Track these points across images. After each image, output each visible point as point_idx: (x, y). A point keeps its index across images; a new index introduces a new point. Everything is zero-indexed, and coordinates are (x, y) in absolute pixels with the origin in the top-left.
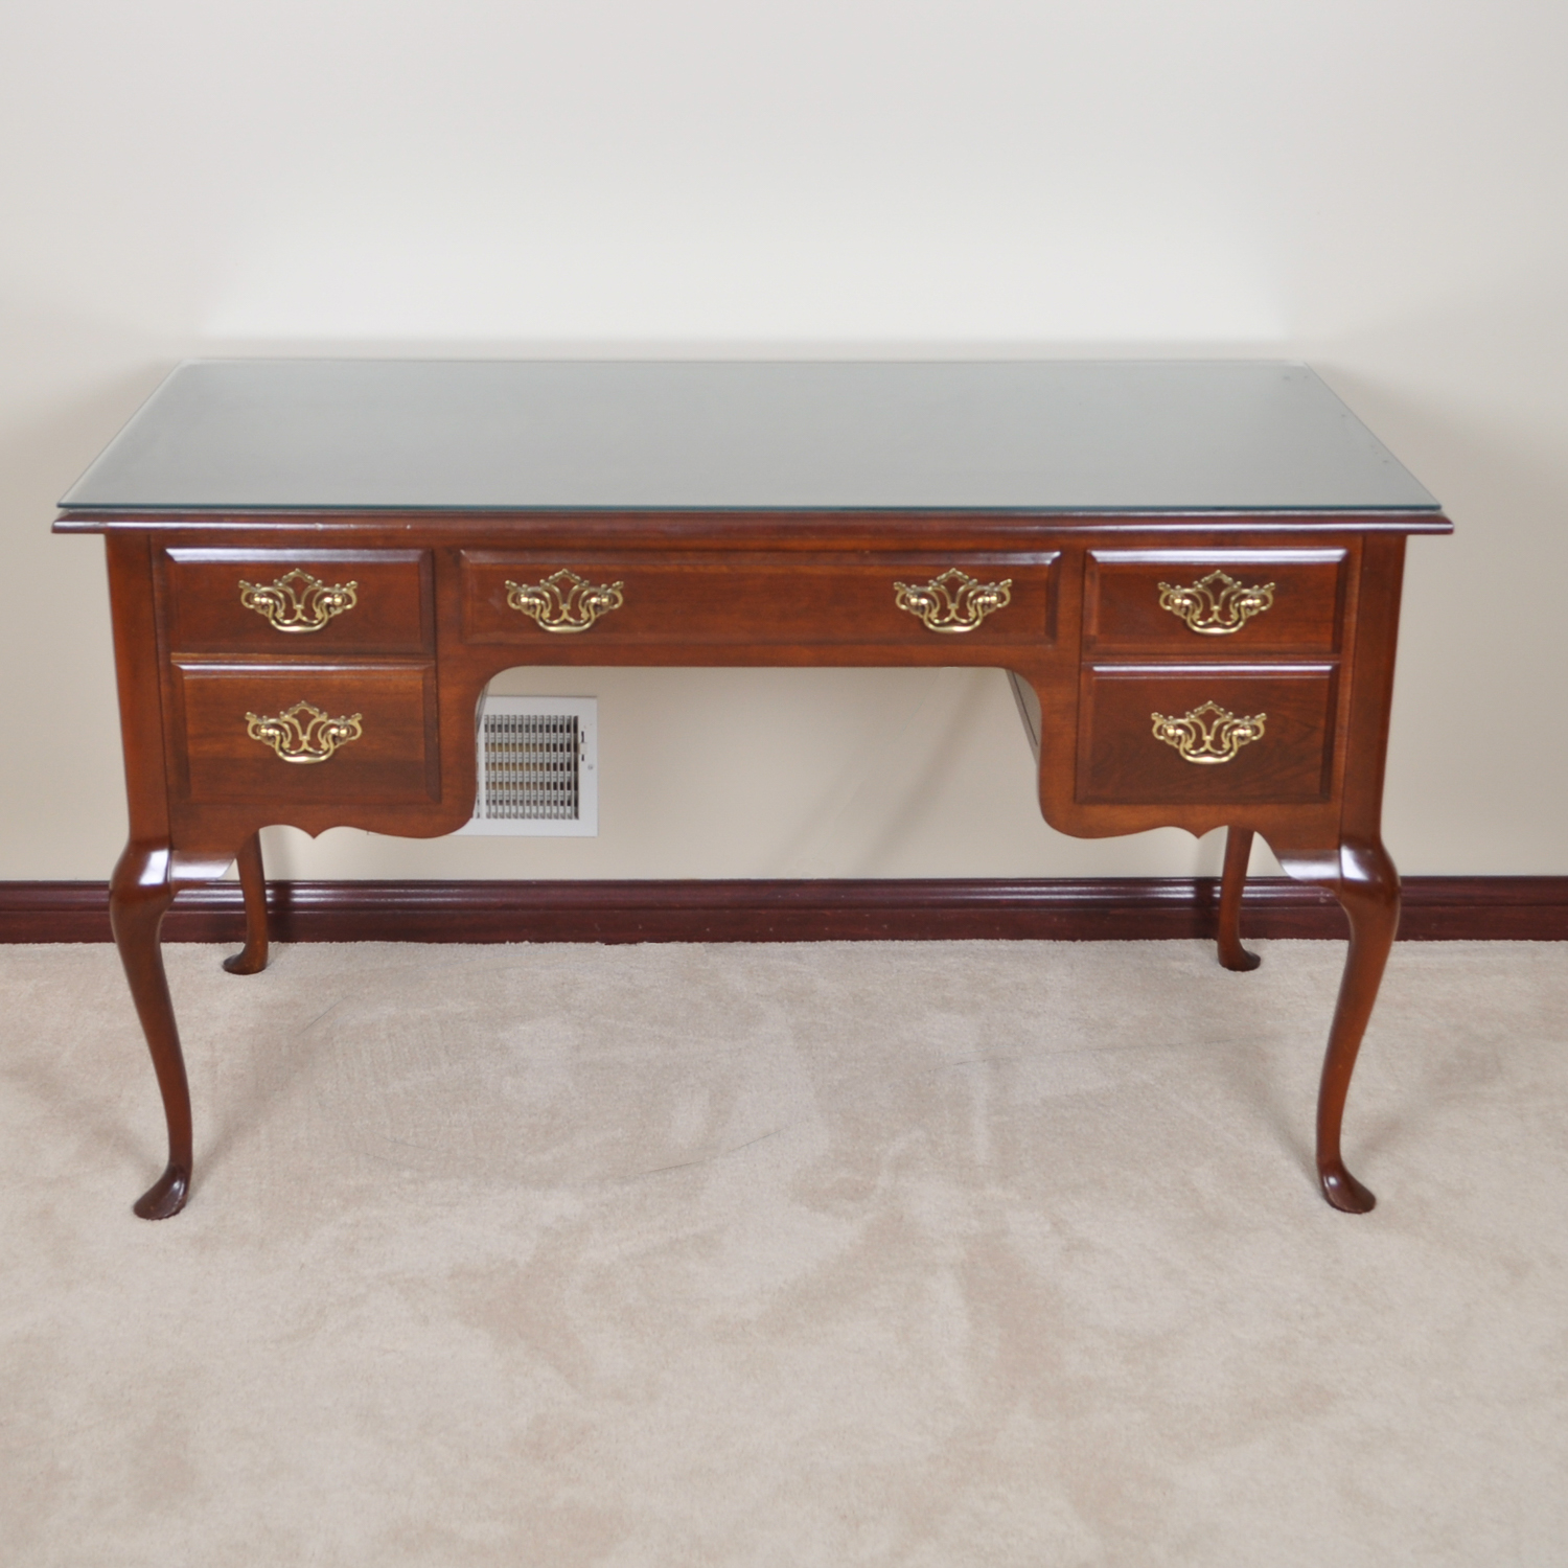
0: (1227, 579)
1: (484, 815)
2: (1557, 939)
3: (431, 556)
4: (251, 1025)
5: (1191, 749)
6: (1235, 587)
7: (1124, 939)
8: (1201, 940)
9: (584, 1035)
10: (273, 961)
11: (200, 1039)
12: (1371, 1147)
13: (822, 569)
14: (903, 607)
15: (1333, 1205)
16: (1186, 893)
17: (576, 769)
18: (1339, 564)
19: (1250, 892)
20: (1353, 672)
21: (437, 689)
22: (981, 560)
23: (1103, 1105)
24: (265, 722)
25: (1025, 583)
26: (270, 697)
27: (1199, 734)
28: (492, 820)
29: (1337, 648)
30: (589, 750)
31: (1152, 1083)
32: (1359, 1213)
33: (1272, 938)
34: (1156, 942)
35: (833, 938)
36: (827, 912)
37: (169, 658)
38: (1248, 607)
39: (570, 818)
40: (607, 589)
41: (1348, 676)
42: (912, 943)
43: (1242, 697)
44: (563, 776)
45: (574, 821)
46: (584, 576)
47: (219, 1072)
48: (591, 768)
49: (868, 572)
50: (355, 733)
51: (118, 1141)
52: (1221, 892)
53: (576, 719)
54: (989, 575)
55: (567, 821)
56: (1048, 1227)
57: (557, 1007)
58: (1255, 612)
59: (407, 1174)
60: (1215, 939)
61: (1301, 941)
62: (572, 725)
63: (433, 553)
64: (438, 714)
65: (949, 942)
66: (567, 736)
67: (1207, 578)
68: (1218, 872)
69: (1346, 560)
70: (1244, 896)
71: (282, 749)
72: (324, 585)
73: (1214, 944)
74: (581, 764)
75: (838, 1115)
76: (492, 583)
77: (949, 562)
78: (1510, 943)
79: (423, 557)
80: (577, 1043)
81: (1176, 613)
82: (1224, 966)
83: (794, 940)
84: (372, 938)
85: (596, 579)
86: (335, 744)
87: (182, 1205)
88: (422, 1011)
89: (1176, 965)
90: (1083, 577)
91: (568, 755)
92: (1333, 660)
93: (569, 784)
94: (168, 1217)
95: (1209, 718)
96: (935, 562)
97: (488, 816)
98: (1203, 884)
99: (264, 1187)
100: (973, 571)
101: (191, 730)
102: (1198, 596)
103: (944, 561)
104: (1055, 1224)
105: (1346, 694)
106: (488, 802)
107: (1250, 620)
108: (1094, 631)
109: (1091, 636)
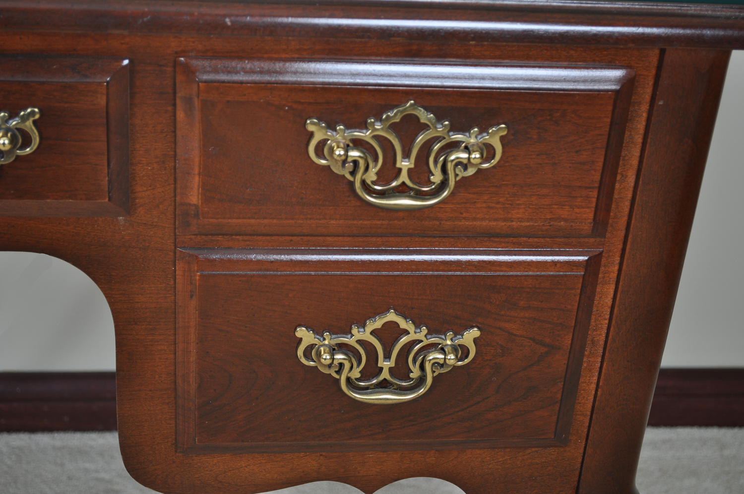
0: (425, 116)
6: (439, 129)
38: (459, 163)
67: (391, 112)
69: (628, 86)
81: (337, 170)
102: (374, 144)
107: (462, 183)
108: (194, 198)
109: (190, 205)
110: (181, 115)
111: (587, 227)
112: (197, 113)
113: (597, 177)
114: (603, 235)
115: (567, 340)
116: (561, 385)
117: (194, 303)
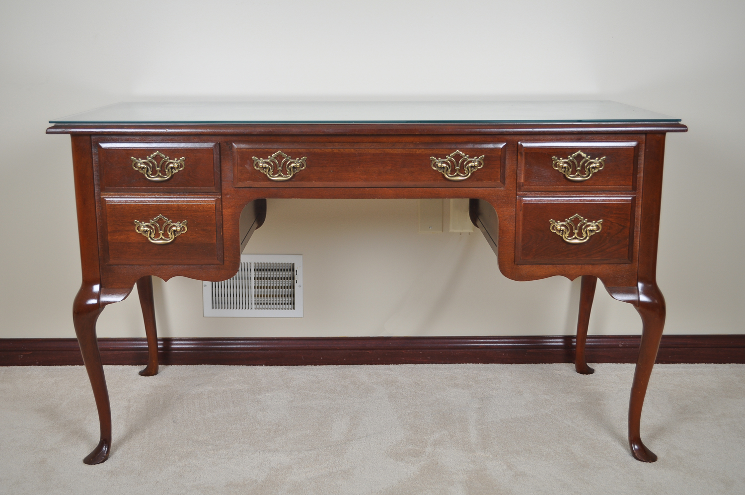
0: (584, 155)
1: (254, 308)
2: (725, 363)
3: (219, 145)
4: (147, 393)
5: (568, 237)
6: (587, 158)
7: (533, 363)
8: (568, 364)
9: (295, 397)
10: (161, 372)
11: (124, 398)
12: (653, 437)
13: (398, 150)
14: (434, 168)
15: (637, 459)
16: (560, 343)
17: (294, 288)
18: (635, 147)
19: (588, 342)
20: (642, 200)
21: (222, 210)
22: (470, 146)
23: (528, 422)
24: (144, 225)
25: (490, 158)
26: (145, 213)
27: (572, 230)
28: (257, 310)
29: (634, 189)
30: (299, 278)
31: (550, 414)
32: (651, 462)
33: (598, 363)
34: (548, 364)
35: (406, 363)
36: (403, 351)
37: (99, 195)
39: (291, 309)
40: (299, 160)
41: (640, 202)
42: (441, 365)
43: (591, 212)
44: (288, 291)
45: (293, 310)
46: (288, 154)
47: (131, 410)
48: (300, 286)
49: (418, 152)
50: (184, 230)
51: (81, 435)
52: (576, 342)
53: (293, 264)
54: (473, 153)
55: (290, 310)
56: (505, 467)
57: (284, 387)
58: (596, 171)
59: (210, 447)
60: (573, 363)
61: (611, 364)
62: (292, 268)
63: (220, 143)
64: (222, 221)
65: (457, 364)
66: (290, 273)
67: (574, 155)
68: (575, 333)
69: (638, 146)
70: (586, 344)
71: (151, 238)
72: (170, 159)
73: (574, 365)
74: (296, 285)
75: (408, 425)
76: (245, 157)
77: (455, 147)
78: (704, 365)
79: (215, 146)
80: (291, 399)
81: (560, 170)
82: (578, 372)
83: (389, 364)
84: (205, 364)
85: (294, 155)
86: (175, 235)
87: (106, 459)
88: (224, 389)
89: (558, 372)
90: (517, 156)
91: (290, 282)
92: (633, 194)
93: (290, 295)
94: (98, 464)
95: (576, 221)
96: (449, 147)
97: (256, 309)
98: (567, 339)
99: (144, 452)
100: (466, 151)
101: (109, 229)
102: (570, 163)
103: (453, 146)
104: (508, 466)
105: (639, 211)
106: (255, 304)
107: (594, 174)
108: (522, 181)
109: (521, 183)
110: (519, 157)
111: (630, 187)
112: (524, 156)
113: (632, 172)
114: (636, 191)
115: (628, 224)
116: (628, 239)
117: (521, 212)
